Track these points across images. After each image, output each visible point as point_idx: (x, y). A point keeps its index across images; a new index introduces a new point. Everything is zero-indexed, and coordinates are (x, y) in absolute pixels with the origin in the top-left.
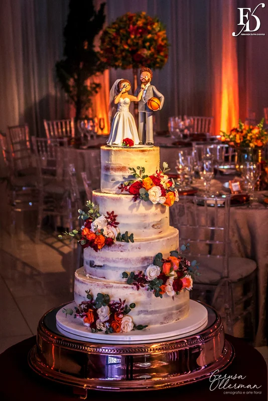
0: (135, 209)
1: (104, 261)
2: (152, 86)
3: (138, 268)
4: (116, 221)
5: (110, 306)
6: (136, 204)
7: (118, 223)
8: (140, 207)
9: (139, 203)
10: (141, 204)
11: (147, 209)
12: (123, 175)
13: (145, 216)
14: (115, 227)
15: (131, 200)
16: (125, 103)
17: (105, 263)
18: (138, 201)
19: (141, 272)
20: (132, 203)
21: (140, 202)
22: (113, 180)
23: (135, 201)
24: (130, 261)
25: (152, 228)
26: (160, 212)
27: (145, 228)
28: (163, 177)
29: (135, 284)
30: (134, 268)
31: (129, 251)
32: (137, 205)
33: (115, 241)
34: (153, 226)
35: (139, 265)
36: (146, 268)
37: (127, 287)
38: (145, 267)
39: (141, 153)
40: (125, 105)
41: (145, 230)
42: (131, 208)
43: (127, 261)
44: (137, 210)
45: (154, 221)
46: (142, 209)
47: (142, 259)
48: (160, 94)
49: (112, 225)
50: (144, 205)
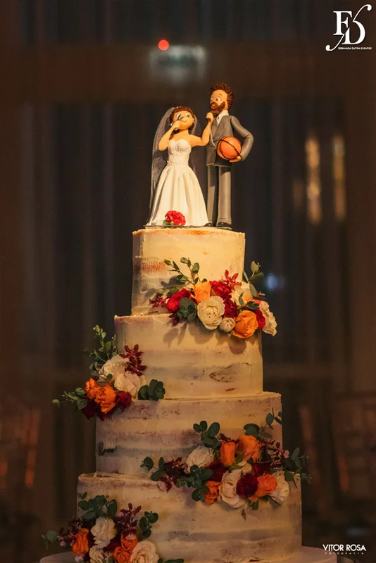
0: (175, 341)
1: (117, 439)
2: (231, 116)
3: (174, 451)
4: (142, 364)
5: (115, 520)
6: (176, 330)
7: (144, 368)
8: (185, 337)
9: (184, 328)
10: (187, 331)
11: (198, 341)
12: (160, 279)
13: (195, 354)
14: (140, 375)
15: (168, 323)
16: (179, 149)
17: (119, 443)
18: (180, 326)
19: (180, 459)
20: (170, 327)
21: (185, 326)
22: (144, 290)
23: (175, 324)
24: (160, 436)
25: (209, 378)
26: (229, 350)
27: (196, 378)
28: (240, 284)
29: (164, 480)
30: (166, 450)
31: (158, 417)
32: (179, 332)
33: (135, 400)
34: (212, 375)
35: (176, 446)
36: (189, 451)
37: (148, 486)
38: (188, 449)
39: (195, 237)
40: (179, 153)
41: (195, 382)
42: (169, 337)
43: (154, 437)
44: (179, 343)
45: (214, 367)
46: (189, 340)
47: (183, 433)
48: (244, 132)
49: (133, 372)
50: (192, 334)
